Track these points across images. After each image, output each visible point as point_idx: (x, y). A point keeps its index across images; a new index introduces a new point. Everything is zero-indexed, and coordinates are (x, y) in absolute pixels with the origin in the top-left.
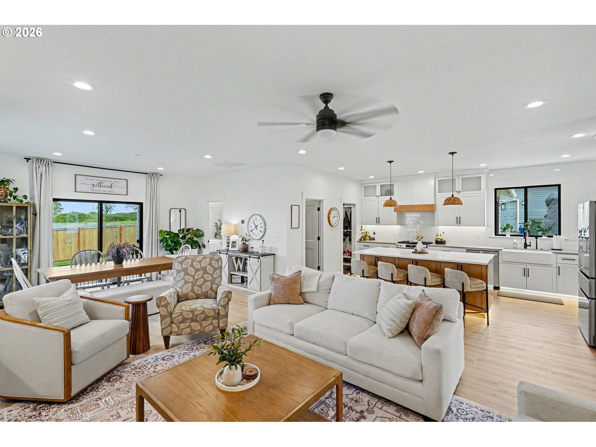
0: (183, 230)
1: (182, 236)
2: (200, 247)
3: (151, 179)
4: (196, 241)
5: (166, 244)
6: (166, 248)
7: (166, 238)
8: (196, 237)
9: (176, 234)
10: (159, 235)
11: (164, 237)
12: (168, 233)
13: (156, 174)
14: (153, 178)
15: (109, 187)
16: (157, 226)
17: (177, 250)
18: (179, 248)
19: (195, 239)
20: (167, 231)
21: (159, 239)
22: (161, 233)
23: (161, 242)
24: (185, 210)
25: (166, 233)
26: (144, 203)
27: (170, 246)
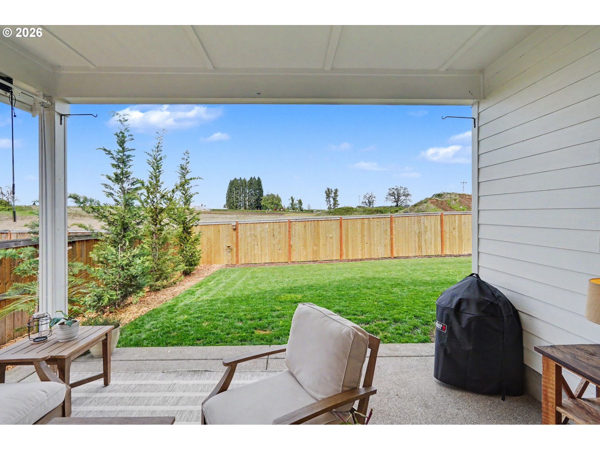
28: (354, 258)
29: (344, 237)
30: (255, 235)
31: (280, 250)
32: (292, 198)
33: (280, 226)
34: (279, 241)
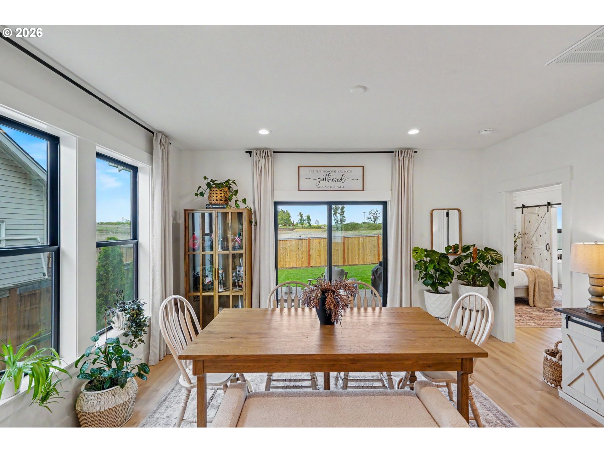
0: (456, 248)
1: (455, 260)
2: (492, 285)
3: (399, 160)
4: (484, 270)
5: (424, 273)
6: (425, 280)
7: (425, 262)
8: (484, 263)
9: (443, 255)
10: (413, 256)
11: (421, 260)
12: (428, 253)
13: (408, 150)
14: (401, 159)
15: (339, 180)
16: (409, 239)
17: (444, 285)
18: (449, 283)
19: (482, 267)
20: (426, 250)
21: (414, 263)
22: (417, 253)
23: (415, 269)
24: (458, 210)
25: (426, 253)
26: (388, 201)
27: (432, 277)
28: (353, 264)
30: (286, 248)
31: (303, 258)
32: (300, 213)
33: (302, 242)
34: (302, 252)
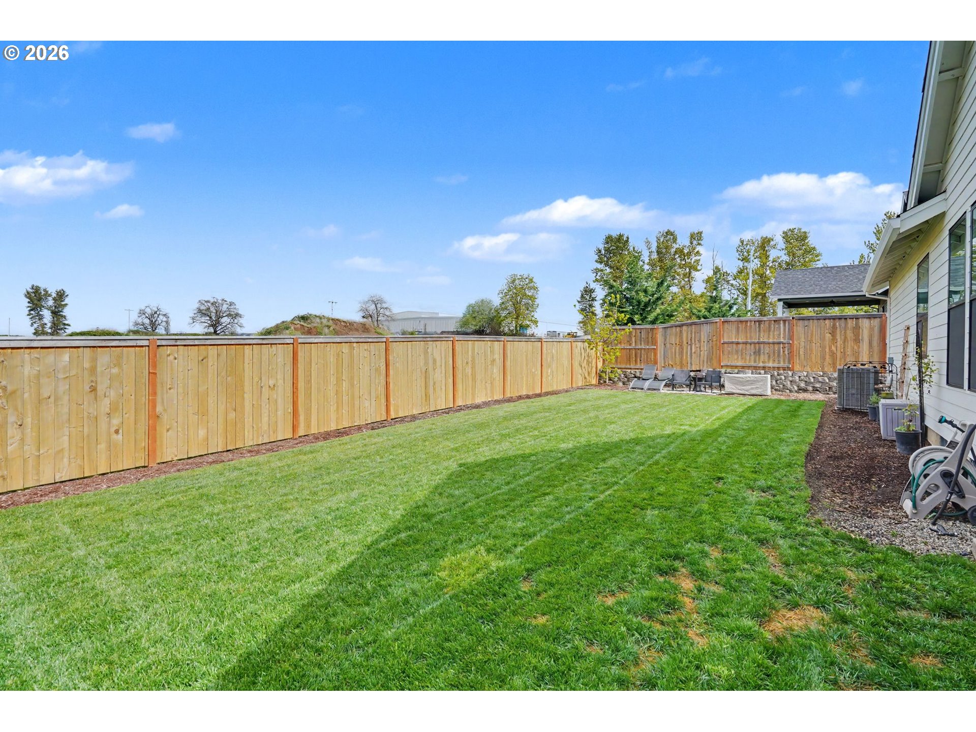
28: (322, 432)
29: (301, 385)
31: (117, 432)
34: (115, 406)
